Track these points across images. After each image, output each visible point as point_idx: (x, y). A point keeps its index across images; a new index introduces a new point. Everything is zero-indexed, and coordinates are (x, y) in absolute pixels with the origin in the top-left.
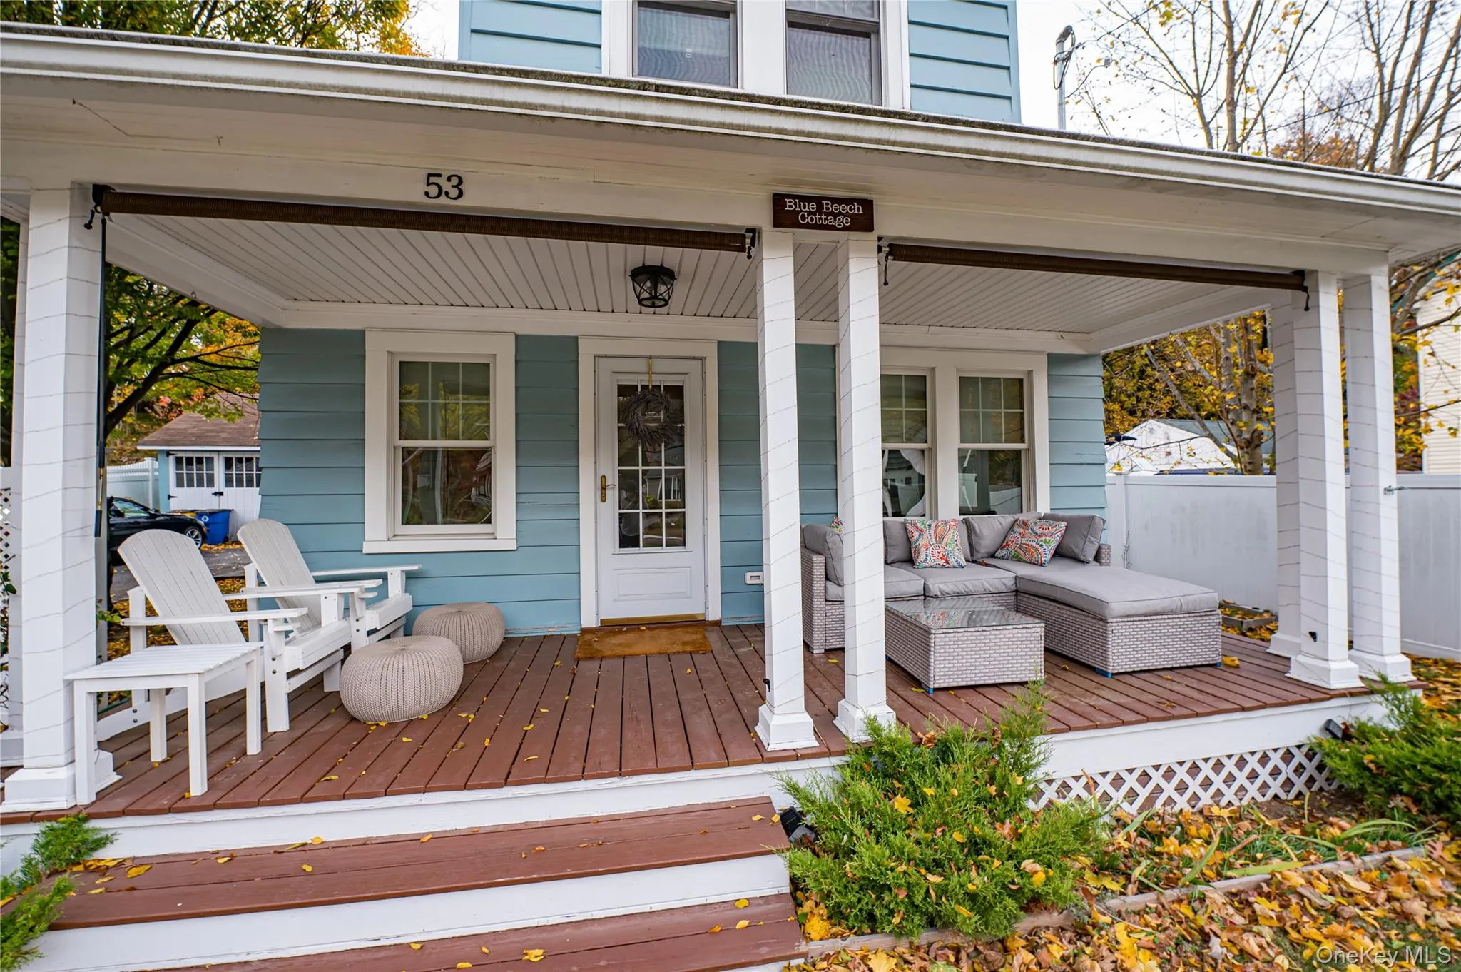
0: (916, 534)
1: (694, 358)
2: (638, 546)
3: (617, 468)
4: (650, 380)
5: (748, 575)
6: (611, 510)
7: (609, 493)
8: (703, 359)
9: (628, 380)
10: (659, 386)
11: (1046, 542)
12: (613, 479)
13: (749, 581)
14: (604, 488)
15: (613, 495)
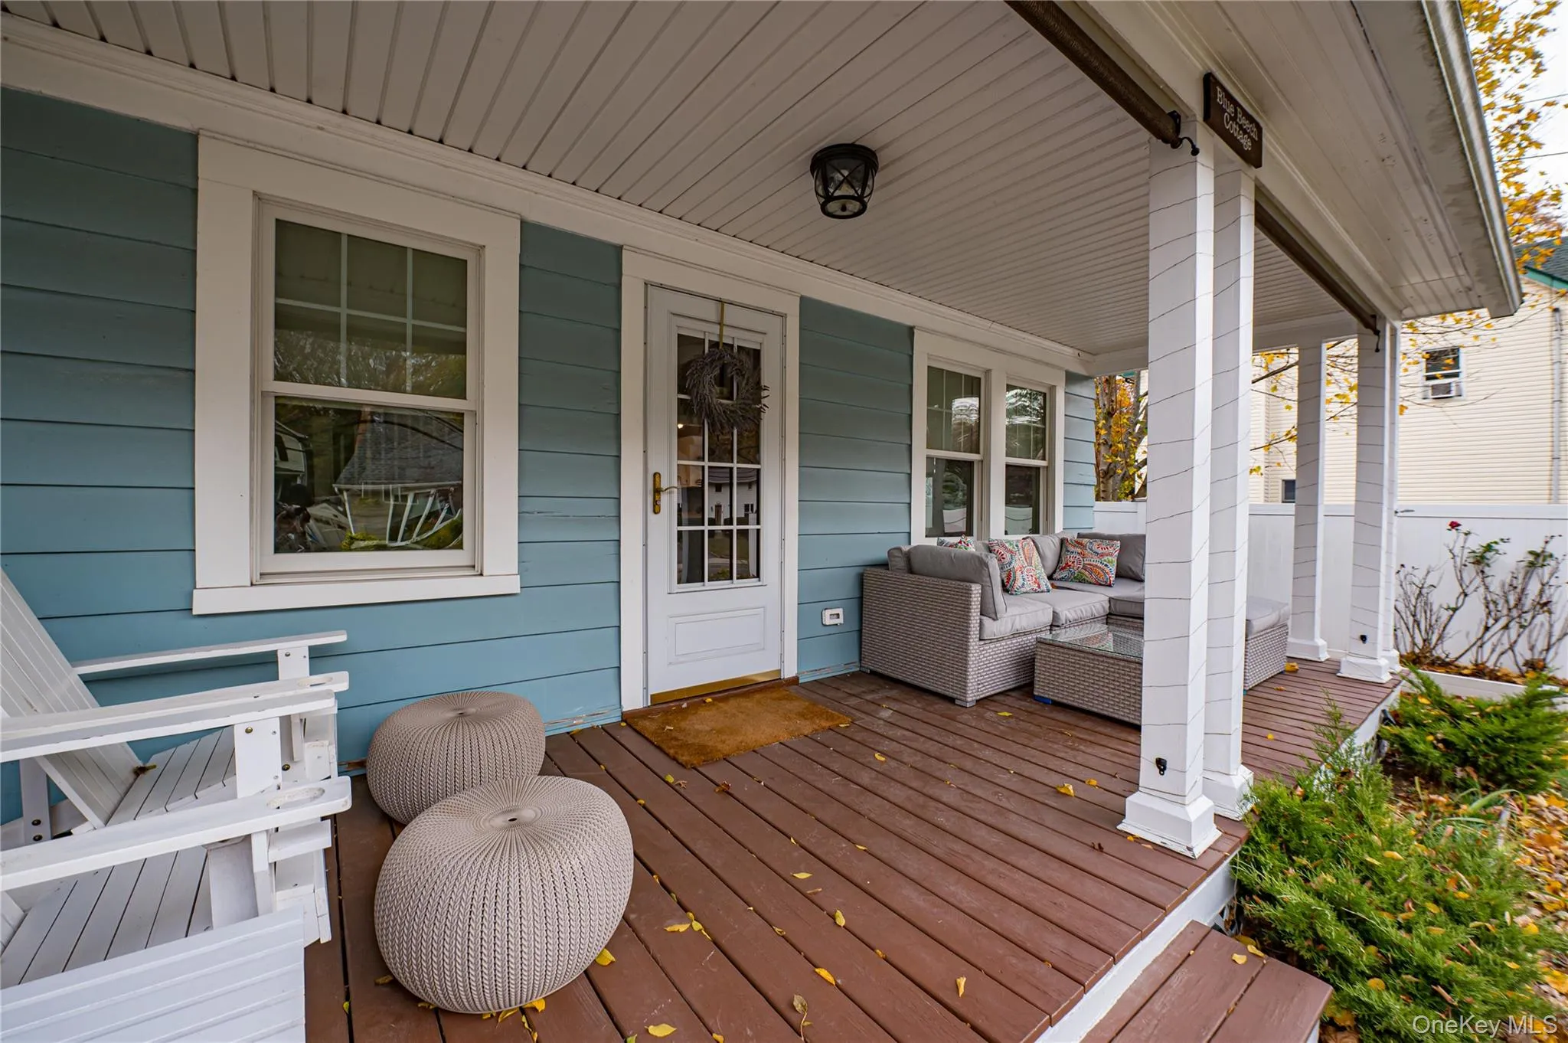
0: (1008, 556)
1: (773, 313)
2: (703, 580)
3: (675, 462)
4: (721, 336)
5: (827, 613)
6: (665, 527)
7: (664, 498)
8: (783, 316)
9: (694, 330)
10: (732, 346)
11: (1109, 562)
12: (670, 479)
13: (828, 621)
14: (657, 491)
15: (670, 502)
